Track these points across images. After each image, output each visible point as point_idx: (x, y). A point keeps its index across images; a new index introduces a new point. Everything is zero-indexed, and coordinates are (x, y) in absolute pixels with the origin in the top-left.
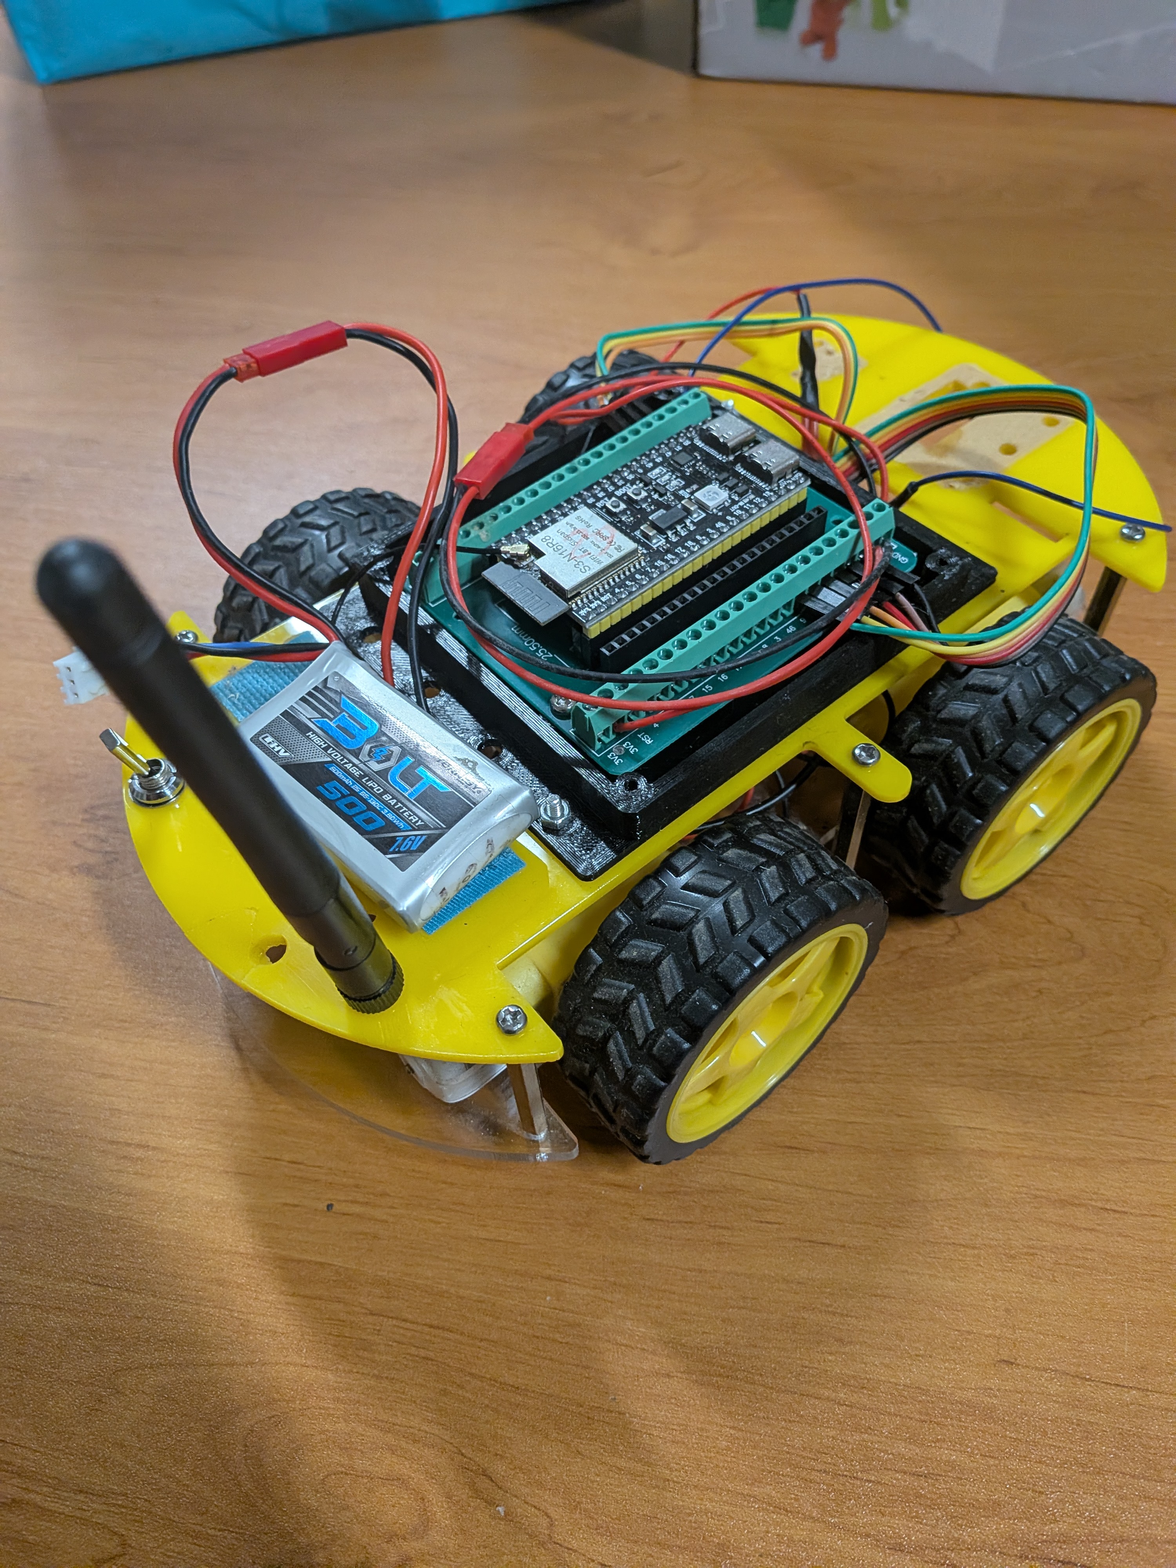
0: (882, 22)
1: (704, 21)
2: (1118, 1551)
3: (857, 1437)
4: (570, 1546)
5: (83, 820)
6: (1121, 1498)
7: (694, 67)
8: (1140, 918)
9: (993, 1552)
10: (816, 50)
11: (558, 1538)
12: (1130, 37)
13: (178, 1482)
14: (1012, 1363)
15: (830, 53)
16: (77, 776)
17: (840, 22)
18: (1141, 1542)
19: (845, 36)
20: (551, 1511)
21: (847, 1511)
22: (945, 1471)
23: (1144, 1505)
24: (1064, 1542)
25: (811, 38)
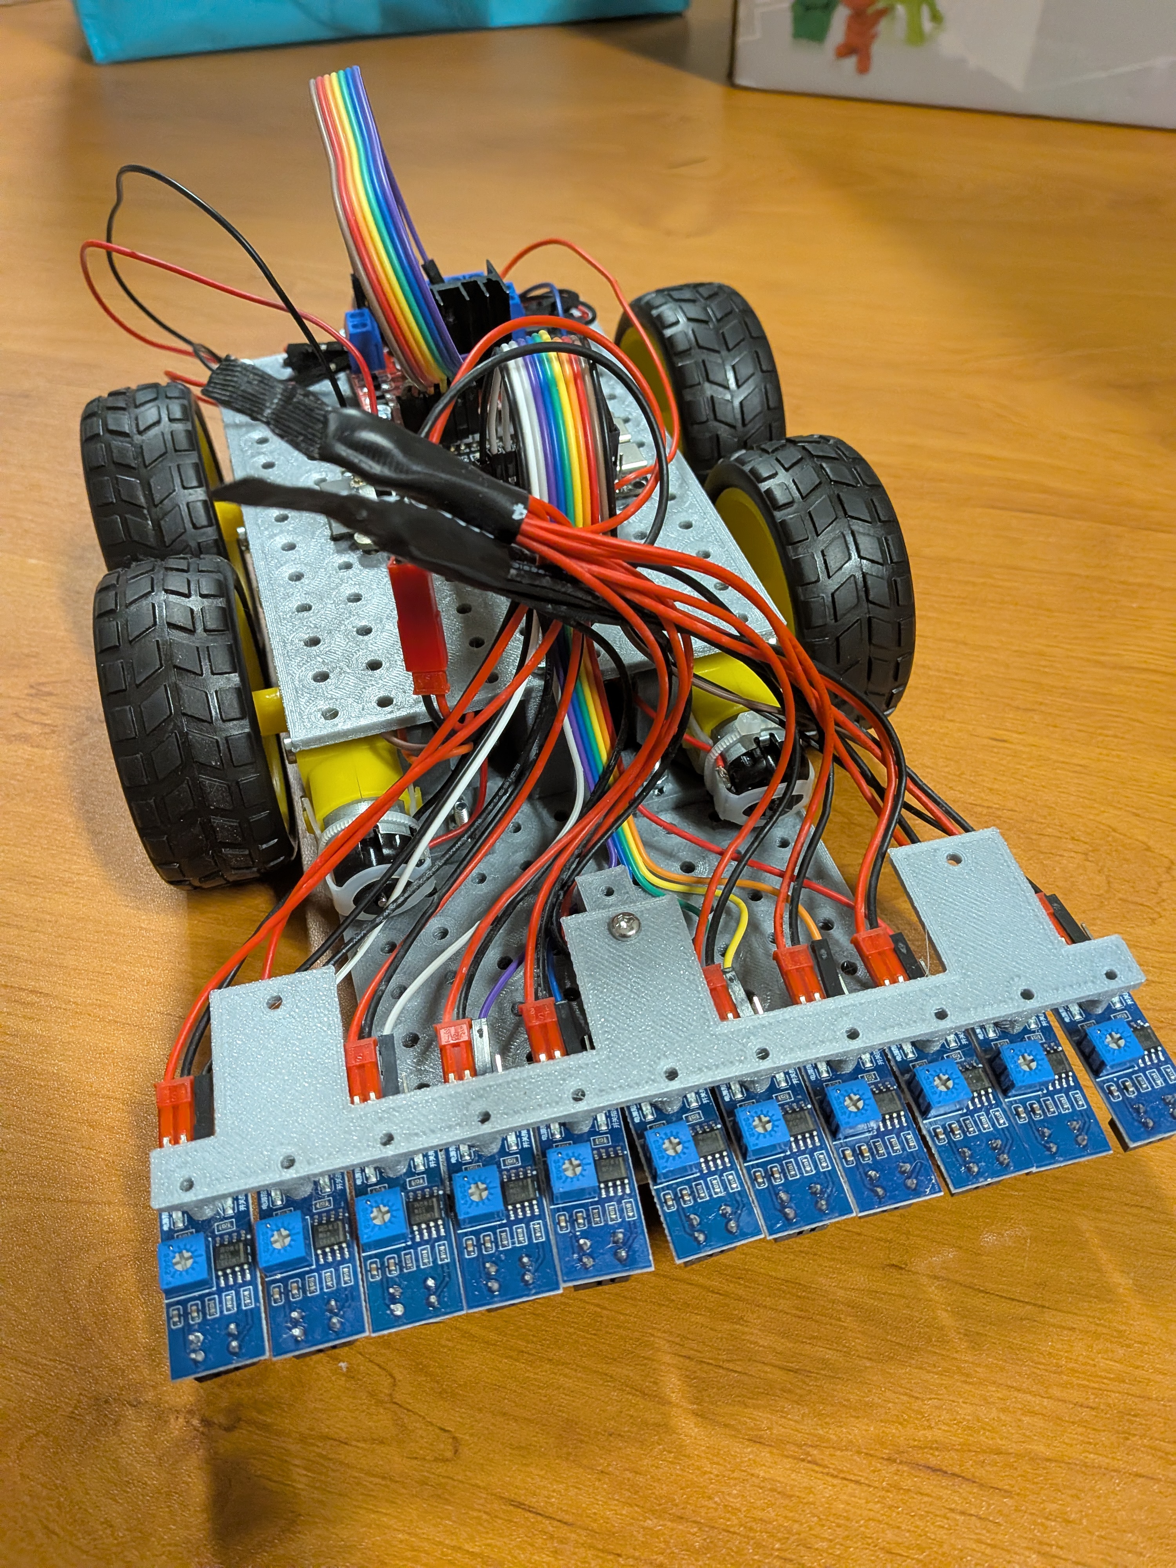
0: (916, 36)
1: (741, 29)
2: (994, 1464)
3: (727, 1326)
4: (410, 1408)
5: (28, 695)
6: (1004, 1410)
7: (730, 77)
8: (1086, 854)
9: (859, 1453)
10: (851, 62)
11: (398, 1398)
12: (1161, 62)
13: (17, 1310)
14: (901, 1268)
15: (864, 67)
16: (28, 656)
17: (874, 37)
18: (1019, 1456)
19: (878, 50)
20: (396, 1372)
21: (707, 1399)
22: (817, 1368)
23: (1026, 1419)
24: (937, 1449)
25: (845, 51)
